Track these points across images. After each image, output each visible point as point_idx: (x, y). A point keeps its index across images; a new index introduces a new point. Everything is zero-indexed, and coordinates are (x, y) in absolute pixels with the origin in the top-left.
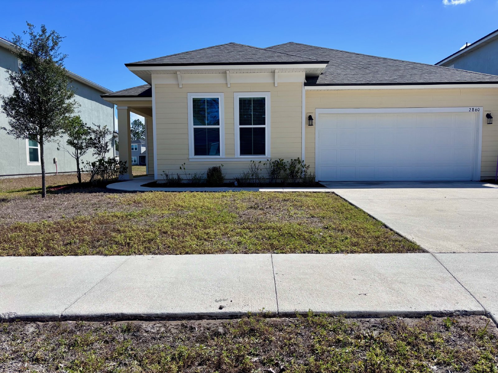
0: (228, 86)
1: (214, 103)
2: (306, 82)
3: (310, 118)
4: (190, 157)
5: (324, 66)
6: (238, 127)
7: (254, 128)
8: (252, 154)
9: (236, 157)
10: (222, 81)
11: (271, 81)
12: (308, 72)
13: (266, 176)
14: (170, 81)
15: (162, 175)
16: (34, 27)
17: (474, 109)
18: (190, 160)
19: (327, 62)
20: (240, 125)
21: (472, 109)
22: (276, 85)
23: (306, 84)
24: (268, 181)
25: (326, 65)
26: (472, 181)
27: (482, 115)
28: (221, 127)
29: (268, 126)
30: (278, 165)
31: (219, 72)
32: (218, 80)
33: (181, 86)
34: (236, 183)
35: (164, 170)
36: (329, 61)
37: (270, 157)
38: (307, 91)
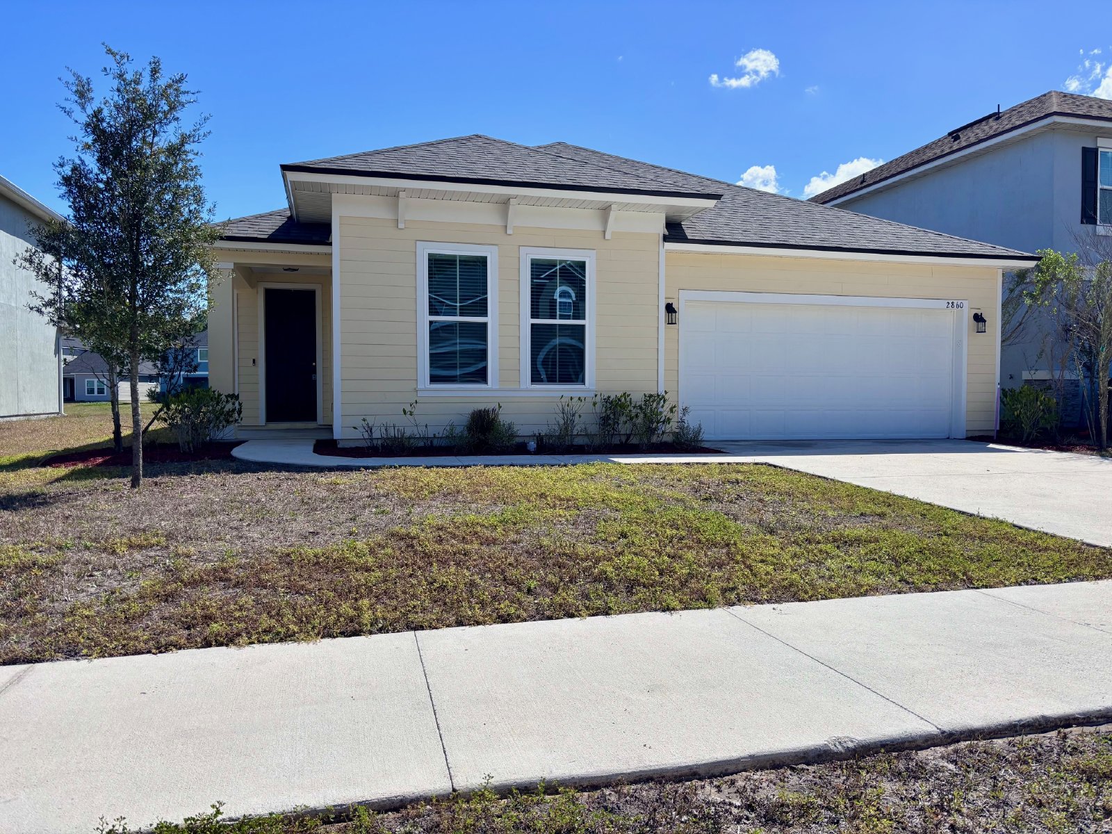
0: (508, 233)
1: (478, 266)
2: (667, 233)
3: (670, 309)
4: (420, 387)
5: (711, 203)
6: (527, 321)
7: (560, 325)
8: (555, 381)
9: (523, 387)
10: (496, 221)
11: (597, 227)
12: (671, 214)
13: (594, 429)
14: (378, 211)
15: (355, 428)
16: (130, 59)
17: (955, 304)
18: (420, 394)
19: (717, 197)
20: (532, 318)
21: (951, 304)
22: (608, 236)
23: (666, 239)
24: (597, 441)
25: (715, 201)
26: (948, 438)
27: (967, 315)
28: (491, 320)
29: (590, 322)
30: (614, 407)
31: (490, 199)
32: (486, 217)
33: (401, 226)
34: (532, 445)
35: (364, 417)
36: (722, 195)
37: (593, 388)
38: (668, 252)
